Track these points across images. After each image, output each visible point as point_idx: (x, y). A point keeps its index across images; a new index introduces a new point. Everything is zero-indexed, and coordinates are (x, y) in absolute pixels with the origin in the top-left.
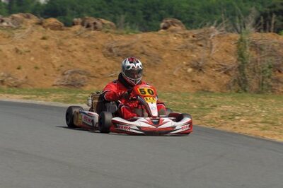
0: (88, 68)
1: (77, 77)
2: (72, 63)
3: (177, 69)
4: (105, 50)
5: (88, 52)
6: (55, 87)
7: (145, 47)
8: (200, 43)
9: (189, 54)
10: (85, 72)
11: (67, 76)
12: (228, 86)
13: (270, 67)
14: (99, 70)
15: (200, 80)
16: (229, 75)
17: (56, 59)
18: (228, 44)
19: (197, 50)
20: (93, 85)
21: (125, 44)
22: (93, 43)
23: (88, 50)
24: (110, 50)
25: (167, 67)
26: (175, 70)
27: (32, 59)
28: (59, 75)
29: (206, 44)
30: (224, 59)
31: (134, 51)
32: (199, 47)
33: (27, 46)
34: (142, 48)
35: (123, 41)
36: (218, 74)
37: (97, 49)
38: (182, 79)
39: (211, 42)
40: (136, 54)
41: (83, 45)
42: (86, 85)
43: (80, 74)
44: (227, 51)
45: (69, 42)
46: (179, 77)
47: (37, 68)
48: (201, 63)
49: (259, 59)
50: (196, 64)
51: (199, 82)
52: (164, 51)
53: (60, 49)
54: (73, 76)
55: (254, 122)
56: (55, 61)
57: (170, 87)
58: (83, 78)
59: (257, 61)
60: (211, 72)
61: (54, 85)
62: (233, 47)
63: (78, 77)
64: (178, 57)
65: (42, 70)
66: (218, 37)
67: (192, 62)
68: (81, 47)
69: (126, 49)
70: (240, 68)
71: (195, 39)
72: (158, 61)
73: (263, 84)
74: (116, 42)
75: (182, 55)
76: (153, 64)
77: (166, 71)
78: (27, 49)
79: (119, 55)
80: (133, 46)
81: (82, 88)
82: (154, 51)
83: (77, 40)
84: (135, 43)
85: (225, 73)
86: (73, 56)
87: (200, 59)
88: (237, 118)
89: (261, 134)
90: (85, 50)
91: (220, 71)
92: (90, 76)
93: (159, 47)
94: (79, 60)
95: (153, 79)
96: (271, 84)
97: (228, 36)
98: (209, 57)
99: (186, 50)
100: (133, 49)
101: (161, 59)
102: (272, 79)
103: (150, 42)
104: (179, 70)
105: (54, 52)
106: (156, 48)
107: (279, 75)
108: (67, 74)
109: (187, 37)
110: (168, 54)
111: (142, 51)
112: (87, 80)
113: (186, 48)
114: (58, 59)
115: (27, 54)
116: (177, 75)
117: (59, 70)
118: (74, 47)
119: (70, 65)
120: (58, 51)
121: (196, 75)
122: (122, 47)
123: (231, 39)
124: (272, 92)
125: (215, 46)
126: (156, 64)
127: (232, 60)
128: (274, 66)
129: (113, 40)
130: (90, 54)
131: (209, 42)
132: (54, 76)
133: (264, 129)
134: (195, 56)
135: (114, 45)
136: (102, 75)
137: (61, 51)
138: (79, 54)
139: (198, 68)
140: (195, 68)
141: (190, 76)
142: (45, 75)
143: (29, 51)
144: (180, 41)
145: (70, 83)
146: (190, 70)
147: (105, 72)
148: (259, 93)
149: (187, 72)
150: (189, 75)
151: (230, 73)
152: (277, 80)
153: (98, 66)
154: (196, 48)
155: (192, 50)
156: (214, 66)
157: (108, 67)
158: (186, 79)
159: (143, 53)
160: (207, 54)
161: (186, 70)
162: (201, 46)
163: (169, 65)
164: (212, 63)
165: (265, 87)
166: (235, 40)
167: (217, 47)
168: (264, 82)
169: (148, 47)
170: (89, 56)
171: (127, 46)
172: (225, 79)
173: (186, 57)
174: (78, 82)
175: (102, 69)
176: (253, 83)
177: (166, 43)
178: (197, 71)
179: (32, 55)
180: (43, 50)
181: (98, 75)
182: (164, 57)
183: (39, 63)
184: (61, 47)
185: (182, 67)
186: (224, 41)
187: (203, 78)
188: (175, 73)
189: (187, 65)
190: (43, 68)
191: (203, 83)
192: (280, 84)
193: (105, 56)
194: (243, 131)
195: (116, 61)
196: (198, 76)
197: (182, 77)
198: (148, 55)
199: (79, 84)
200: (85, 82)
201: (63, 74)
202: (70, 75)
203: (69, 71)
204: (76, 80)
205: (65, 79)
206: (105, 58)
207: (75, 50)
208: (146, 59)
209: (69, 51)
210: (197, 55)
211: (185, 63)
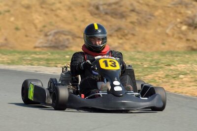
0: (73, 28)
1: (61, 38)
2: (56, 23)
3: (171, 26)
4: (92, 8)
5: (73, 10)
6: (37, 50)
7: (135, 4)
9: (183, 10)
10: (70, 33)
11: (50, 38)
15: (195, 39)
17: (38, 18)
19: (191, 6)
23: (73, 8)
24: (97, 8)
25: (159, 24)
26: (168, 27)
27: (12, 19)
28: (42, 37)
31: (123, 9)
33: (6, 5)
34: (132, 5)
37: (83, 6)
38: (176, 38)
40: (125, 12)
41: (68, 3)
42: (71, 47)
43: (65, 35)
46: (173, 35)
47: (17, 29)
48: (196, 20)
50: (191, 21)
51: (194, 41)
52: (155, 7)
53: (42, 8)
54: (57, 36)
56: (37, 21)
57: (163, 47)
58: (68, 39)
61: (35, 47)
63: (63, 38)
64: (171, 14)
65: (23, 31)
67: (187, 19)
68: (66, 5)
69: (114, 6)
72: (150, 19)
75: (176, 11)
76: (143, 22)
77: (159, 30)
78: (6, 8)
79: (106, 13)
80: (122, 3)
81: (67, 50)
82: (145, 8)
86: (57, 16)
87: (195, 16)
90: (70, 8)
92: (75, 37)
93: (150, 4)
94: (63, 20)
95: (144, 39)
99: (180, 6)
101: (153, 16)
104: (173, 29)
105: (36, 11)
106: (148, 5)
108: (50, 35)
110: (160, 11)
111: (131, 8)
112: (71, 41)
114: (41, 18)
115: (7, 14)
116: (170, 33)
117: (41, 31)
118: (58, 5)
119: (53, 25)
120: (40, 10)
121: (190, 34)
122: (110, 5)
126: (147, 22)
130: (75, 13)
132: (36, 37)
134: (189, 12)
135: (101, 3)
137: (44, 10)
138: (64, 13)
139: (193, 25)
140: (190, 25)
141: (185, 35)
142: (27, 36)
143: (8, 11)
145: (53, 44)
146: (184, 28)
150: (182, 32)
154: (191, 4)
155: (186, 6)
158: (180, 38)
159: (133, 11)
161: (180, 28)
163: (161, 23)
169: (138, 4)
170: (74, 15)
171: (116, 3)
173: (180, 13)
174: (62, 43)
178: (192, 28)
179: (12, 15)
180: (24, 10)
182: (157, 14)
183: (19, 24)
184: (44, 6)
185: (176, 25)
188: (168, 31)
189: (181, 23)
190: (24, 29)
193: (92, 14)
195: (104, 20)
196: (193, 33)
197: (175, 36)
198: (138, 13)
199: (62, 46)
200: (69, 43)
201: (46, 35)
202: (54, 36)
203: (53, 32)
204: (60, 41)
205: (48, 41)
206: (91, 17)
207: (59, 9)
208: (136, 17)
209: (52, 10)
210: (192, 12)
211: (179, 20)
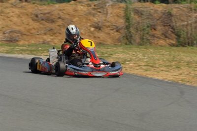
0: (21, 28)
2: (10, 25)
3: (84, 28)
4: (33, 16)
5: (21, 17)
7: (61, 13)
8: (99, 10)
9: (91, 18)
10: (19, 32)
11: (7, 35)
12: (119, 40)
13: (148, 27)
14: (29, 30)
15: (99, 36)
16: (120, 32)
18: (119, 11)
19: (97, 15)
20: (25, 41)
21: (46, 12)
22: (24, 11)
24: (37, 16)
28: (1, 34)
29: (104, 11)
30: (117, 21)
31: (53, 17)
32: (99, 13)
34: (59, 14)
35: (46, 9)
36: (112, 32)
37: (27, 15)
39: (107, 10)
40: (55, 19)
41: (17, 13)
42: (20, 41)
43: (16, 33)
44: (118, 16)
45: (7, 11)
46: (85, 34)
48: (100, 24)
49: (140, 21)
50: (96, 25)
51: (99, 38)
52: (74, 16)
54: (11, 34)
55: (139, 66)
58: (18, 36)
59: (139, 23)
60: (107, 30)
62: (122, 13)
63: (15, 35)
64: (84, 20)
66: (112, 5)
67: (94, 24)
68: (16, 14)
69: (47, 15)
70: (128, 27)
71: (96, 7)
72: (70, 23)
73: (143, 39)
74: (41, 10)
75: (87, 19)
79: (43, 20)
80: (53, 13)
81: (17, 42)
82: (67, 16)
83: (14, 9)
84: (54, 10)
85: (117, 31)
86: (11, 21)
87: (99, 22)
88: (127, 62)
89: (144, 74)
90: (19, 16)
91: (113, 30)
92: (22, 34)
94: (15, 23)
96: (149, 38)
97: (118, 5)
98: (105, 20)
100: (52, 15)
101: (72, 21)
102: (150, 35)
103: (64, 10)
104: (85, 30)
106: (69, 15)
107: (155, 32)
108: (7, 33)
109: (90, 6)
110: (77, 18)
111: (58, 16)
112: (20, 37)
113: (90, 14)
116: (83, 33)
117: (1, 30)
118: (12, 14)
119: (8, 27)
121: (96, 33)
122: (45, 14)
123: (120, 7)
124: (150, 44)
125: (109, 12)
127: (121, 22)
128: (151, 26)
129: (38, 9)
130: (23, 19)
131: (105, 10)
133: (146, 70)
134: (95, 19)
135: (39, 12)
136: (31, 33)
137: (2, 17)
138: (15, 19)
139: (98, 28)
140: (96, 28)
141: (92, 34)
144: (85, 9)
145: (8, 39)
146: (92, 29)
147: (33, 31)
148: (141, 45)
149: (90, 31)
150: (92, 32)
151: (121, 31)
152: (153, 36)
153: (28, 27)
154: (96, 14)
155: (94, 15)
156: (109, 27)
157: (35, 28)
158: (90, 36)
159: (59, 18)
160: (104, 18)
161: (90, 29)
162: (100, 12)
164: (108, 24)
165: (145, 40)
166: (123, 8)
167: (111, 13)
168: (144, 37)
170: (22, 20)
171: (49, 13)
172: (117, 35)
173: (90, 20)
174: (14, 39)
175: (31, 29)
176: (137, 38)
177: (76, 11)
178: (97, 30)
181: (28, 34)
182: (74, 20)
184: (2, 14)
185: (87, 27)
186: (116, 9)
187: (101, 35)
189: (90, 26)
191: (101, 38)
192: (155, 38)
193: (33, 20)
194: (132, 72)
195: (41, 24)
196: (98, 33)
197: (87, 35)
198: (63, 19)
199: (15, 40)
200: (19, 39)
201: (4, 33)
202: (9, 34)
203: (8, 31)
204: (13, 37)
205: (5, 37)
206: (33, 22)
207: (12, 16)
208: (62, 22)
209: (8, 17)
210: (97, 19)
211: (89, 24)
